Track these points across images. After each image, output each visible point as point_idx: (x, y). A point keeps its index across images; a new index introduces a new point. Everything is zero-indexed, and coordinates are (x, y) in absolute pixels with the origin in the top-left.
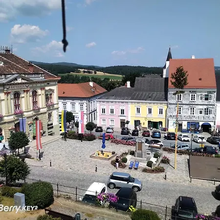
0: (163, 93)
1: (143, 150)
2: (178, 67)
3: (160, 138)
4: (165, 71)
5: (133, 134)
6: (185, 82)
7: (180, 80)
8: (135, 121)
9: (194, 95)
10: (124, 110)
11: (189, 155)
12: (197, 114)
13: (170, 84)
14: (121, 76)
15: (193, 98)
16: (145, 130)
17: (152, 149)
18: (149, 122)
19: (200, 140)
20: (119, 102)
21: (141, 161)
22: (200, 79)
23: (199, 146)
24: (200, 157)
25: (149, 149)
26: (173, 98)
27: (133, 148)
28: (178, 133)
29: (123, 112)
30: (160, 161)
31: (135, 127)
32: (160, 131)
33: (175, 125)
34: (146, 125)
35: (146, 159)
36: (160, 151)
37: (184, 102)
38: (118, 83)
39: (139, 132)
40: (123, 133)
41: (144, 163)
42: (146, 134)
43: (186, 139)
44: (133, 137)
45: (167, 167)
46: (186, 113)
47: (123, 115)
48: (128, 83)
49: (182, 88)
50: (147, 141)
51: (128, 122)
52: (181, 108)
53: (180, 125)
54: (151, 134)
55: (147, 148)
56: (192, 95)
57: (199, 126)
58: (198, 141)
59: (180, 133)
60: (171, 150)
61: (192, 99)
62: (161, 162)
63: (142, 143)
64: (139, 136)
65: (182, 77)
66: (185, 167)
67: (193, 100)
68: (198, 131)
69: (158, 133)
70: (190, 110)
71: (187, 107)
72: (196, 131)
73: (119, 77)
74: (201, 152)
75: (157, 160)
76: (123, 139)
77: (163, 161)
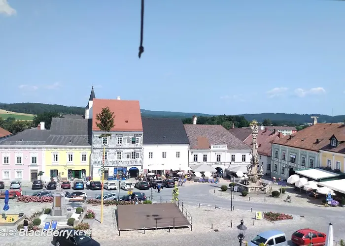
0: (86, 136)
1: (62, 205)
2: (104, 108)
3: (83, 189)
4: (87, 112)
5: (49, 188)
6: (112, 124)
7: (106, 121)
8: (52, 171)
9: (121, 138)
10: (35, 158)
11: (117, 204)
12: (124, 158)
13: (94, 125)
14: (31, 115)
15: (120, 141)
16: (65, 181)
17: (73, 203)
18: (69, 171)
19: (128, 187)
20: (29, 148)
21: (60, 220)
22: (127, 122)
23: (127, 193)
24: (128, 205)
25: (69, 204)
26: (98, 142)
27: (49, 206)
28: (104, 182)
29: (34, 160)
30: (83, 216)
31: (52, 179)
32: (83, 180)
33: (101, 172)
34: (66, 175)
35: (65, 217)
36: (84, 205)
37: (110, 146)
38: (28, 124)
39: (58, 184)
40: (34, 188)
41: (64, 221)
42: (65, 186)
43: (113, 187)
44: (49, 191)
45: (93, 222)
46: (112, 157)
47: (34, 164)
48: (42, 124)
49: (108, 130)
50: (67, 195)
51: (41, 173)
52: (108, 153)
53: (106, 172)
54: (72, 185)
55: (68, 203)
56: (119, 138)
57: (126, 171)
58: (126, 188)
59: (106, 181)
60: (96, 202)
61: (118, 143)
62: (85, 218)
63: (61, 197)
64: (57, 189)
65: (109, 119)
66: (112, 219)
67: (120, 144)
68: (126, 177)
69: (80, 184)
70: (117, 154)
71: (113, 151)
72: (124, 177)
73: (30, 117)
74: (129, 200)
75: (80, 216)
76: (35, 195)
77: (87, 217)
